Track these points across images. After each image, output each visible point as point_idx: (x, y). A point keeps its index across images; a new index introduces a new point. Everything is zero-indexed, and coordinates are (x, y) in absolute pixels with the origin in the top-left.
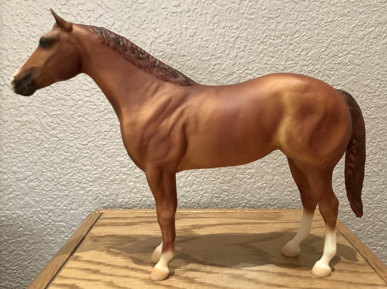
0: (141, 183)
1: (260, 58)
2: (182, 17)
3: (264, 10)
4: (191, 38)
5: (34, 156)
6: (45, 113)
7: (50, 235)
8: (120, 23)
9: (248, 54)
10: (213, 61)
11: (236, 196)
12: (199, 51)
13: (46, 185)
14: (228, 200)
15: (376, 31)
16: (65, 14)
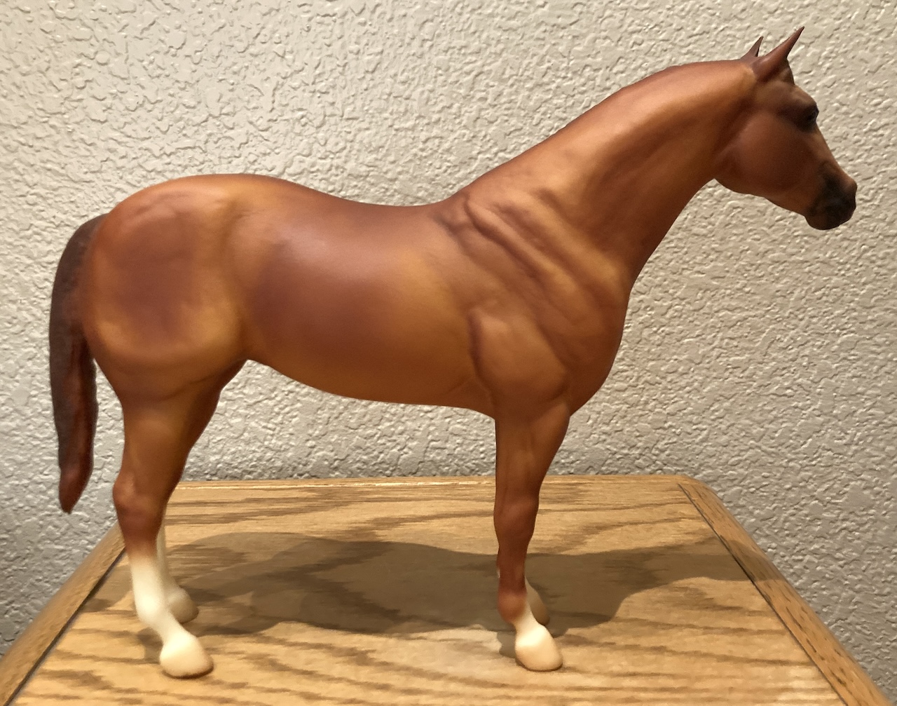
0: (261, 419)
1: (534, 122)
2: (345, 26)
3: (543, 6)
4: (369, 76)
5: (8, 359)
6: (29, 257)
7: (53, 541)
8: (198, 42)
9: (506, 112)
10: (422, 130)
11: (482, 445)
12: (388, 107)
13: (40, 427)
14: (463, 455)
15: (808, 55)
16: (64, 21)
